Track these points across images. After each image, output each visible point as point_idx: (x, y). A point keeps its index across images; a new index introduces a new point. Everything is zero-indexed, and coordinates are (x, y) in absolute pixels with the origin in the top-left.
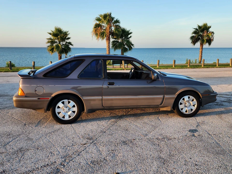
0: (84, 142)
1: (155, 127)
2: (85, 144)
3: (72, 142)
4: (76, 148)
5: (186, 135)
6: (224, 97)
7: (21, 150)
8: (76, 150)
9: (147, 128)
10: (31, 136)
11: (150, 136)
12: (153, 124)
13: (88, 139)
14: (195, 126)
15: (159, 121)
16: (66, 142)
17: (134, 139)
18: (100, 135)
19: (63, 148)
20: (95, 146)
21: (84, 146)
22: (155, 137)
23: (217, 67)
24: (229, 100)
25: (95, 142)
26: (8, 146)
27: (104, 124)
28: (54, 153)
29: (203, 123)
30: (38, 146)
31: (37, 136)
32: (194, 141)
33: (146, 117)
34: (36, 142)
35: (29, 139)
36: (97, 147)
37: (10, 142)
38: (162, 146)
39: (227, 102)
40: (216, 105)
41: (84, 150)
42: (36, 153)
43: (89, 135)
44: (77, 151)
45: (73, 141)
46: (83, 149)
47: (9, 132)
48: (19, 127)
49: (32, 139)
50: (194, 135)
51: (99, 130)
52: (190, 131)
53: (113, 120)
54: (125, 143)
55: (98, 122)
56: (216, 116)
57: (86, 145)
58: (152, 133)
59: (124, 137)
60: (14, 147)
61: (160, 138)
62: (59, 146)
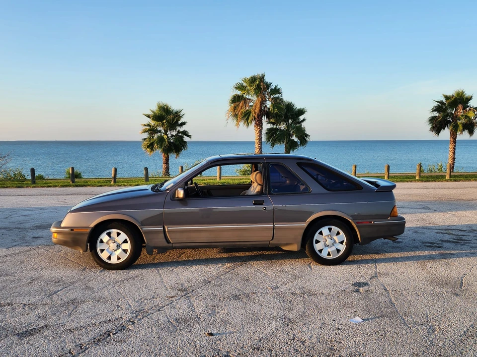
0: (173, 294)
1: (296, 277)
2: (172, 297)
3: (153, 294)
4: (157, 301)
5: (345, 290)
6: (453, 235)
7: (73, 301)
8: (156, 304)
9: (284, 278)
10: (90, 284)
11: (282, 290)
12: (296, 272)
13: (179, 290)
14: (368, 278)
15: (309, 269)
16: (144, 293)
17: (255, 292)
18: (201, 285)
19: (138, 301)
20: (188, 299)
21: (171, 299)
22: (291, 291)
24: (458, 240)
25: (190, 294)
26: (54, 296)
27: (211, 270)
28: (122, 307)
29: (385, 274)
30: (100, 297)
31: (101, 285)
32: (355, 298)
33: (287, 262)
34: (97, 292)
35: (88, 288)
36: (190, 302)
37: (59, 291)
38: (295, 303)
39: (453, 242)
40: (427, 246)
41: (168, 305)
42: (95, 306)
43: (182, 285)
44: (158, 305)
45: (155, 293)
46: (167, 303)
47: (58, 278)
48: (75, 272)
49: (93, 288)
50: (358, 291)
51: (201, 279)
52: (356, 284)
53: (229, 265)
54: (236, 297)
55: (203, 267)
56: (416, 265)
57: (173, 299)
58: (286, 286)
59: (239, 290)
60: (63, 298)
61: (298, 292)
62: (131, 298)
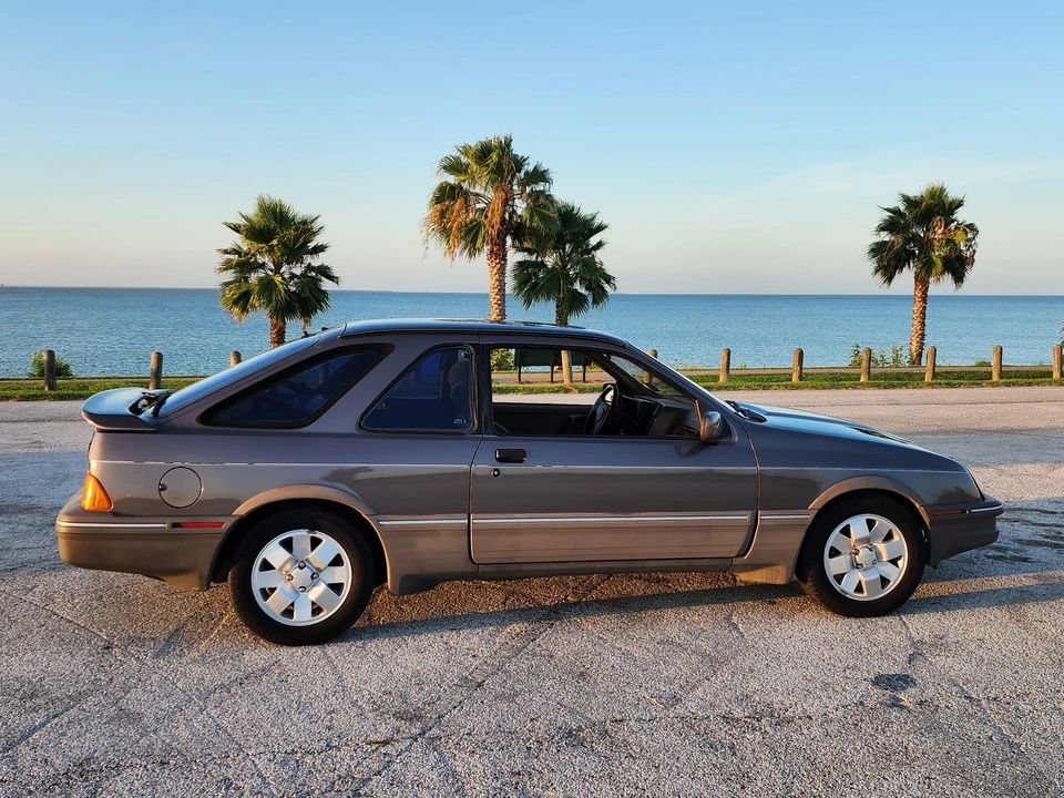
0: (384, 731)
1: (714, 663)
2: (385, 743)
3: (328, 733)
4: (344, 759)
5: (861, 703)
6: (1033, 524)
7: (83, 768)
8: (343, 772)
9: (680, 666)
10: (132, 701)
11: (693, 707)
12: (706, 646)
13: (399, 716)
14: (902, 658)
15: (735, 633)
16: (299, 730)
17: (619, 717)
18: (458, 698)
19: (284, 763)
20: (435, 749)
21: (383, 750)
22: (717, 711)
23: (994, 385)
24: (1053, 537)
25: (435, 731)
26: (23, 749)
27: (475, 645)
28: (240, 784)
29: (939, 643)
30: (168, 749)
31: (164, 704)
32: (900, 732)
33: (670, 614)
34: (155, 731)
35: (126, 716)
36: (442, 759)
37: (34, 730)
38: (750, 756)
39: (1046, 544)
40: (995, 558)
41: (379, 773)
42: (154, 785)
43: (404, 697)
44: (349, 774)
45: (329, 728)
46: (375, 767)
47: (30, 682)
48: (79, 659)
49: (140, 716)
50: (896, 704)
51: (453, 676)
52: (879, 681)
53: (517, 627)
54: (573, 737)
55: (450, 637)
56: (998, 613)
57: (389, 748)
58: (699, 692)
59: (572, 712)
60: (52, 756)
61: (738, 713)
62: (262, 749)
